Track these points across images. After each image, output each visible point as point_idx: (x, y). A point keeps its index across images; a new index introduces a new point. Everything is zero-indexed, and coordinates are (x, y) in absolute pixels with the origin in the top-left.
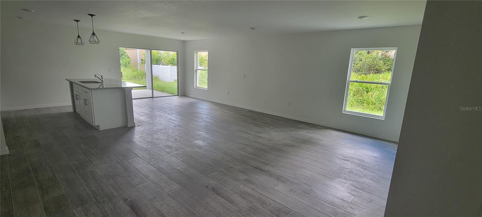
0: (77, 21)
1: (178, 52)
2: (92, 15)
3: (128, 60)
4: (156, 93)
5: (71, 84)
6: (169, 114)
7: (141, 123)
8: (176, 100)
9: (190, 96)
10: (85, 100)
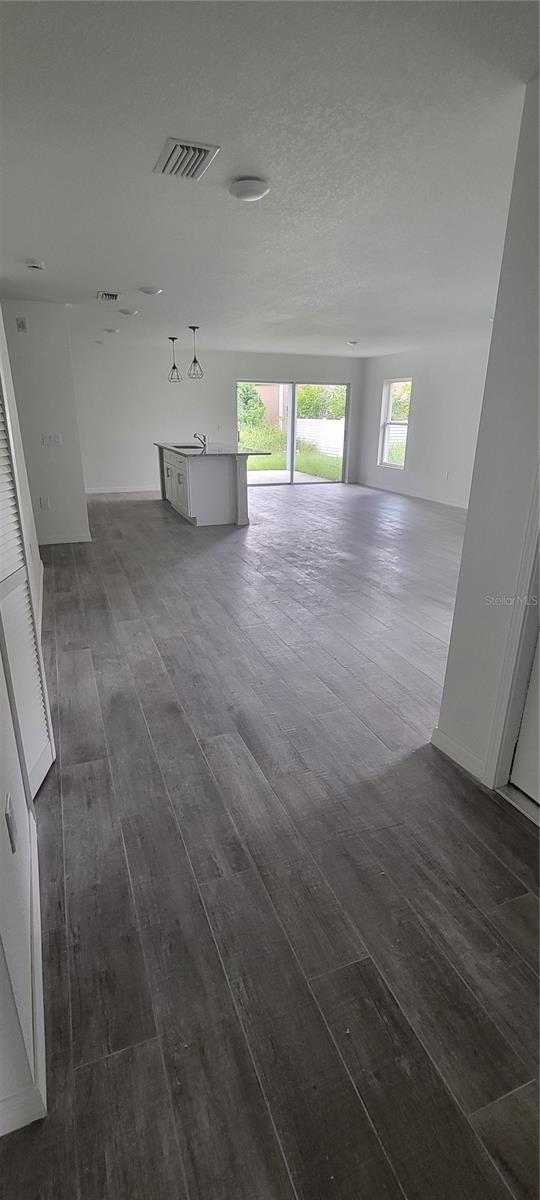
0: (173, 339)
1: (348, 385)
2: (194, 328)
3: (260, 409)
4: (298, 477)
5: (161, 449)
6: (311, 512)
7: (259, 521)
8: (337, 491)
9: (367, 484)
10: (179, 475)
